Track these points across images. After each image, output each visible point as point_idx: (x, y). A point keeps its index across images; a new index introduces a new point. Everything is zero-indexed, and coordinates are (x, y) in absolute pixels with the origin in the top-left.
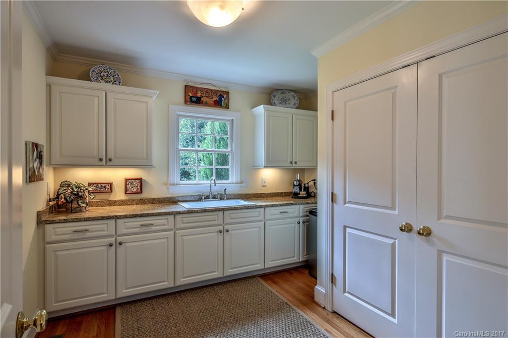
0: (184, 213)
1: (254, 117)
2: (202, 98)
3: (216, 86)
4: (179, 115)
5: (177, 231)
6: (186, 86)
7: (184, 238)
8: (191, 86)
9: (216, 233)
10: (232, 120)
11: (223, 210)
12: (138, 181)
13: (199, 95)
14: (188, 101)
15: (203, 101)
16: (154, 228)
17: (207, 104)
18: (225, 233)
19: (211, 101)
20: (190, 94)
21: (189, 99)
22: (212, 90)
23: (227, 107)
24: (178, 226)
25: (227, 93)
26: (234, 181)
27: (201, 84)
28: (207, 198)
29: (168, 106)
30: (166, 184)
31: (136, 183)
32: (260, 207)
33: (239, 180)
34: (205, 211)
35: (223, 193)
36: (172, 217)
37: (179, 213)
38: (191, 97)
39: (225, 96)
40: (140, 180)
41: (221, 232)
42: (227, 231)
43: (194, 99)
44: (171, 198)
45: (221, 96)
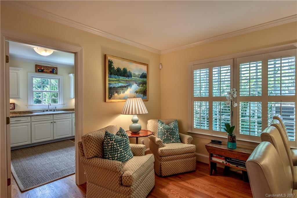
0: (35, 116)
1: (70, 77)
2: (44, 70)
3: (50, 65)
4: (33, 77)
5: (32, 123)
6: (36, 65)
7: (35, 125)
8: (39, 65)
9: (50, 123)
10: (59, 79)
11: (53, 114)
12: (12, 104)
13: (42, 69)
14: (37, 71)
15: (44, 71)
16: (21, 122)
17: (46, 72)
18: (54, 123)
19: (49, 71)
20: (38, 69)
21: (38, 71)
22: (49, 67)
23: (57, 73)
24: (32, 121)
25: (57, 68)
26: (61, 104)
27: (44, 64)
28: (47, 110)
29: (27, 73)
30: (26, 106)
31: (12, 106)
32: (69, 113)
33: (63, 103)
34: (45, 115)
35: (55, 109)
36: (30, 117)
37: (33, 116)
38: (39, 70)
39: (55, 69)
40: (14, 104)
41: (52, 123)
42: (55, 122)
43: (40, 70)
44: (29, 111)
45: (53, 69)
